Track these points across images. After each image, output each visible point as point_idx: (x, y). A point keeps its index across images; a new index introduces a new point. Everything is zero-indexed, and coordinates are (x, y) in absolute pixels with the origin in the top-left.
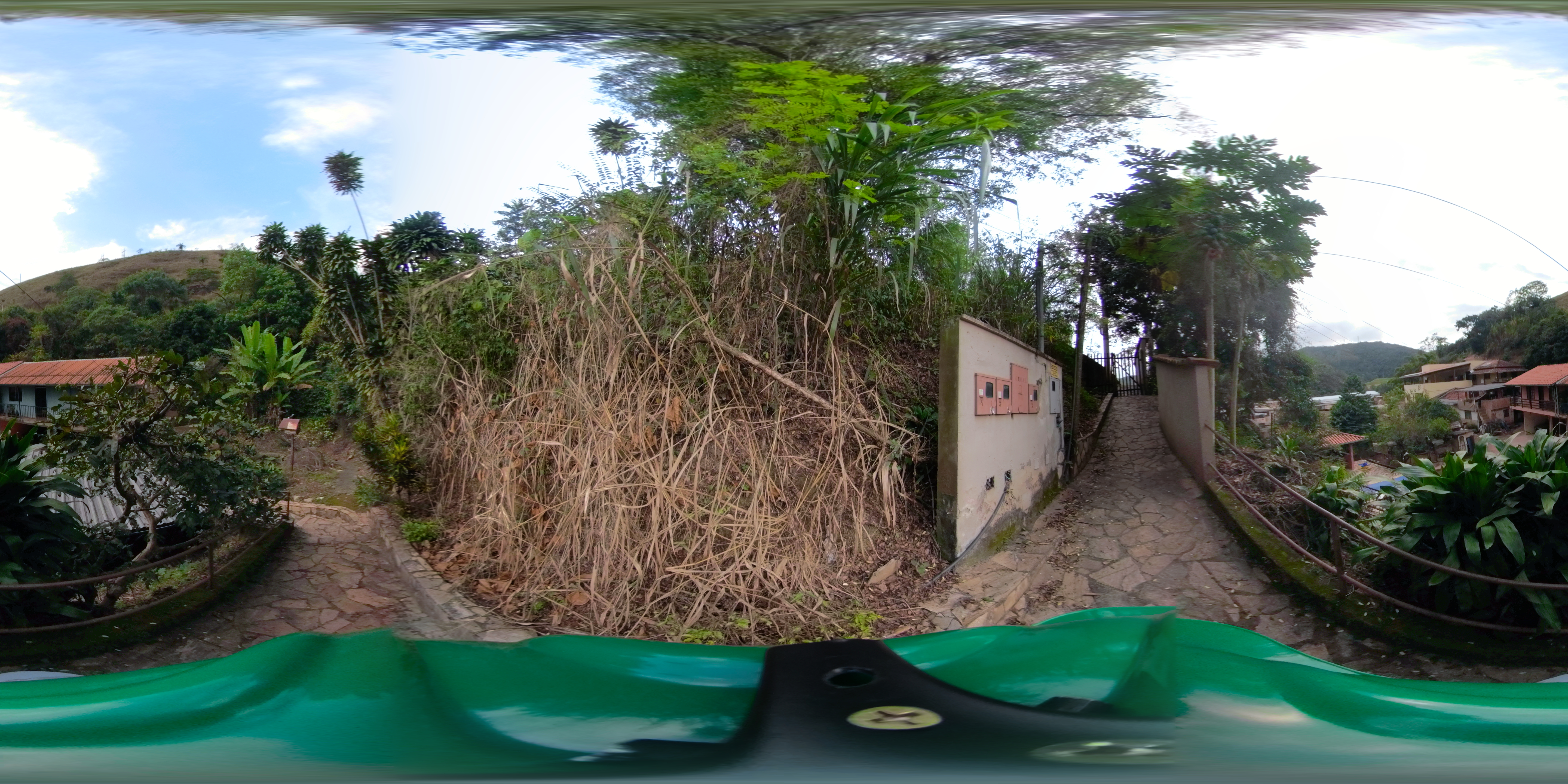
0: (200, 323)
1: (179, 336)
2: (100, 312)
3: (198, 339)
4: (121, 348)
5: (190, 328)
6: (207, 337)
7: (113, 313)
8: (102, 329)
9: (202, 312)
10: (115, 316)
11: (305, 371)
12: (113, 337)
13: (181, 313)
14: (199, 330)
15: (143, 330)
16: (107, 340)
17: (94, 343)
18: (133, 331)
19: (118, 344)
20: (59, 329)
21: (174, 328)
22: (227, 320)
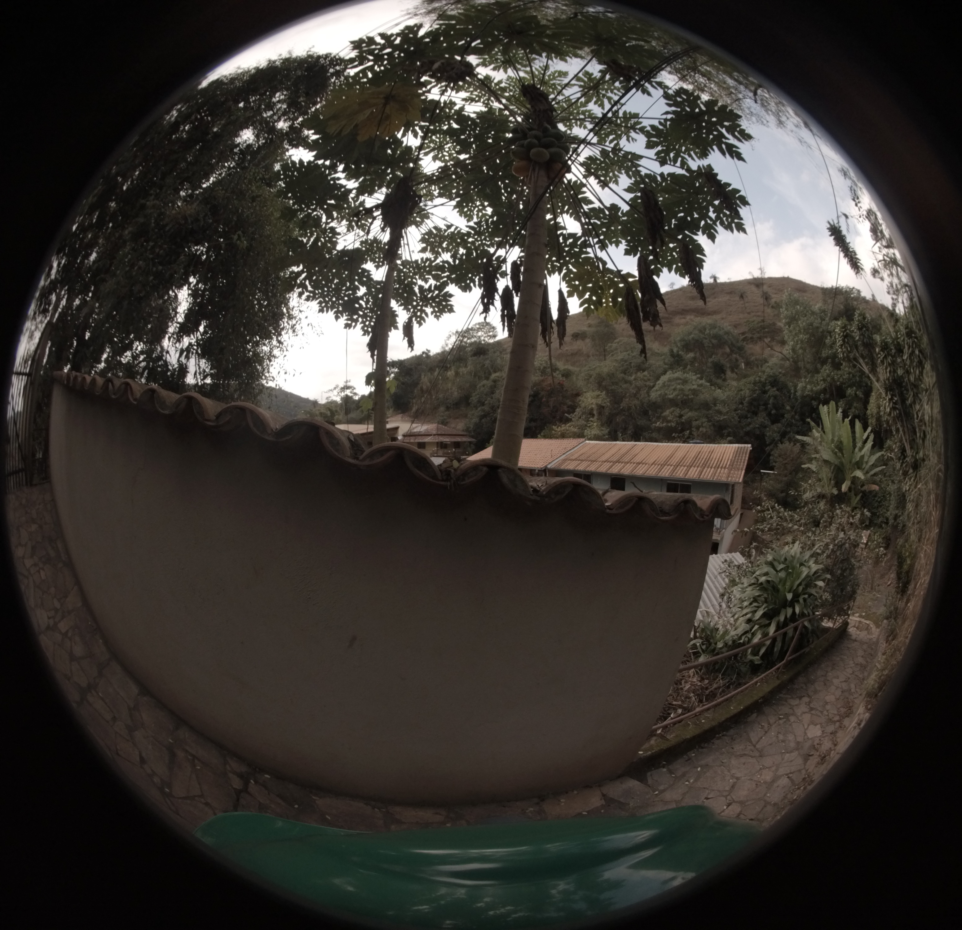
0: (775, 397)
1: (755, 413)
2: (670, 380)
3: (775, 419)
4: (698, 428)
5: (766, 404)
6: (783, 416)
7: (685, 381)
8: (673, 403)
9: (774, 382)
10: (687, 387)
11: (874, 466)
12: (688, 414)
13: (755, 383)
14: (775, 407)
15: (719, 407)
16: (681, 416)
17: (665, 419)
18: (706, 406)
19: (694, 423)
20: (616, 398)
21: (750, 403)
22: (799, 394)
